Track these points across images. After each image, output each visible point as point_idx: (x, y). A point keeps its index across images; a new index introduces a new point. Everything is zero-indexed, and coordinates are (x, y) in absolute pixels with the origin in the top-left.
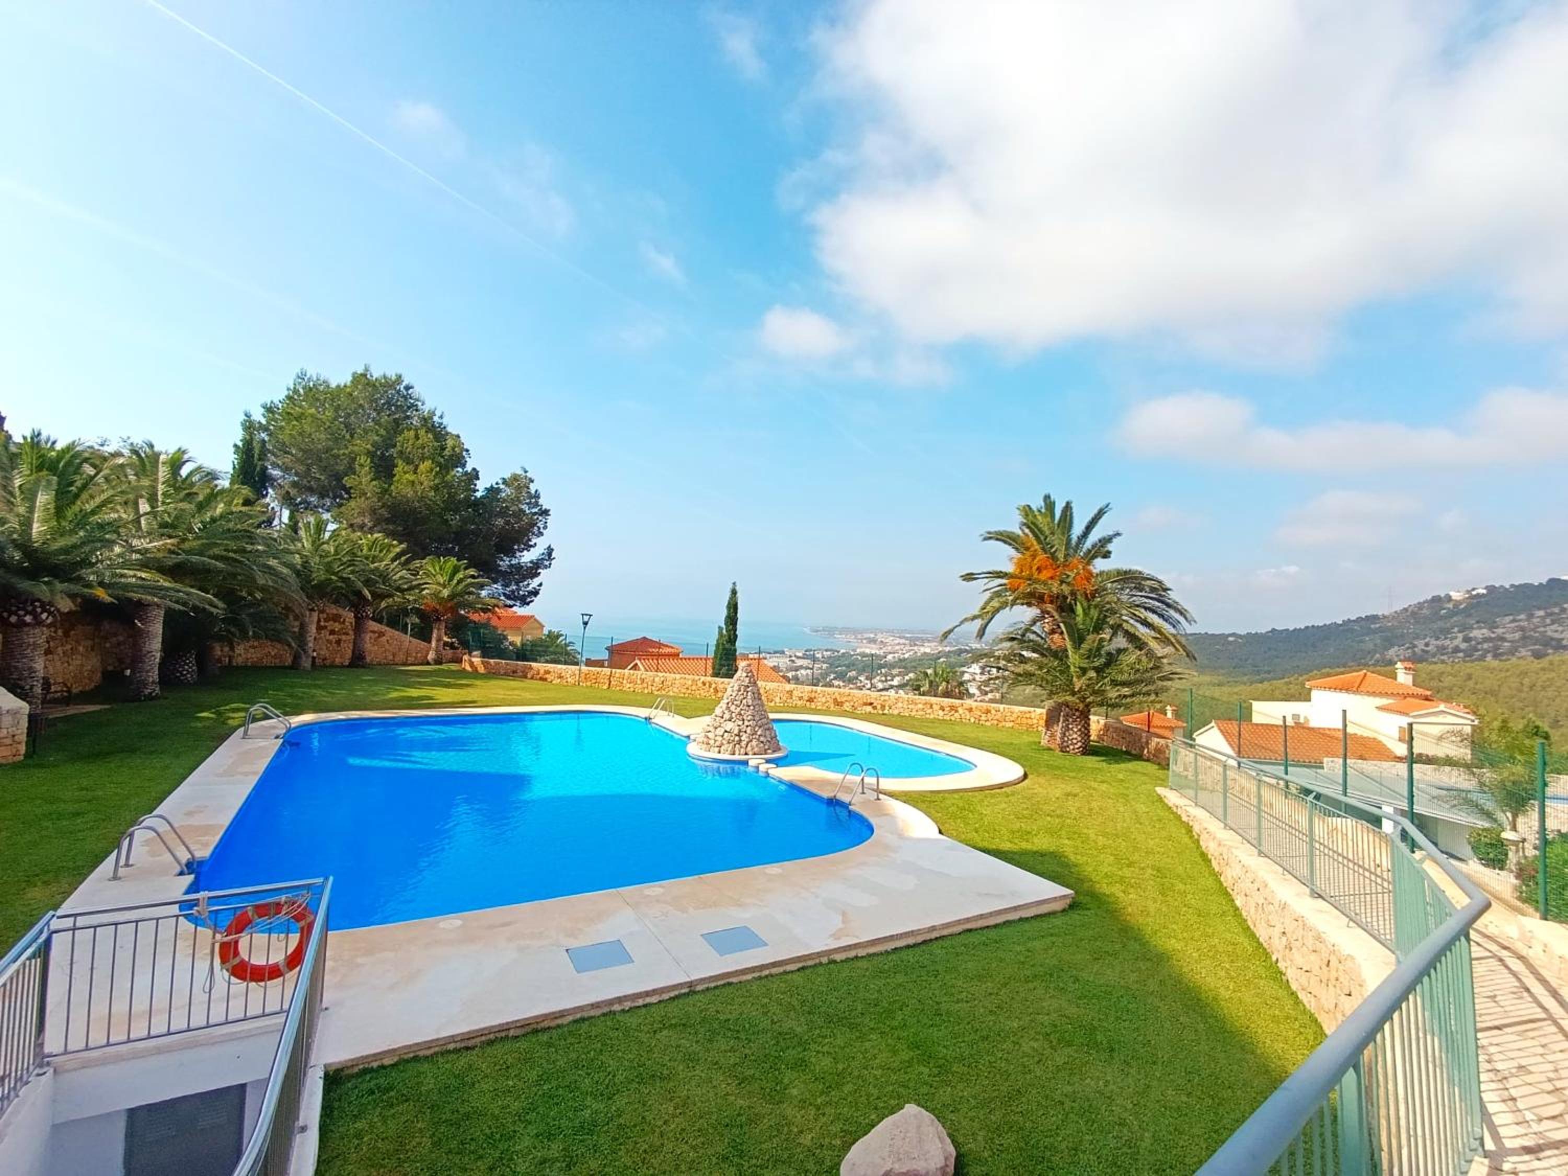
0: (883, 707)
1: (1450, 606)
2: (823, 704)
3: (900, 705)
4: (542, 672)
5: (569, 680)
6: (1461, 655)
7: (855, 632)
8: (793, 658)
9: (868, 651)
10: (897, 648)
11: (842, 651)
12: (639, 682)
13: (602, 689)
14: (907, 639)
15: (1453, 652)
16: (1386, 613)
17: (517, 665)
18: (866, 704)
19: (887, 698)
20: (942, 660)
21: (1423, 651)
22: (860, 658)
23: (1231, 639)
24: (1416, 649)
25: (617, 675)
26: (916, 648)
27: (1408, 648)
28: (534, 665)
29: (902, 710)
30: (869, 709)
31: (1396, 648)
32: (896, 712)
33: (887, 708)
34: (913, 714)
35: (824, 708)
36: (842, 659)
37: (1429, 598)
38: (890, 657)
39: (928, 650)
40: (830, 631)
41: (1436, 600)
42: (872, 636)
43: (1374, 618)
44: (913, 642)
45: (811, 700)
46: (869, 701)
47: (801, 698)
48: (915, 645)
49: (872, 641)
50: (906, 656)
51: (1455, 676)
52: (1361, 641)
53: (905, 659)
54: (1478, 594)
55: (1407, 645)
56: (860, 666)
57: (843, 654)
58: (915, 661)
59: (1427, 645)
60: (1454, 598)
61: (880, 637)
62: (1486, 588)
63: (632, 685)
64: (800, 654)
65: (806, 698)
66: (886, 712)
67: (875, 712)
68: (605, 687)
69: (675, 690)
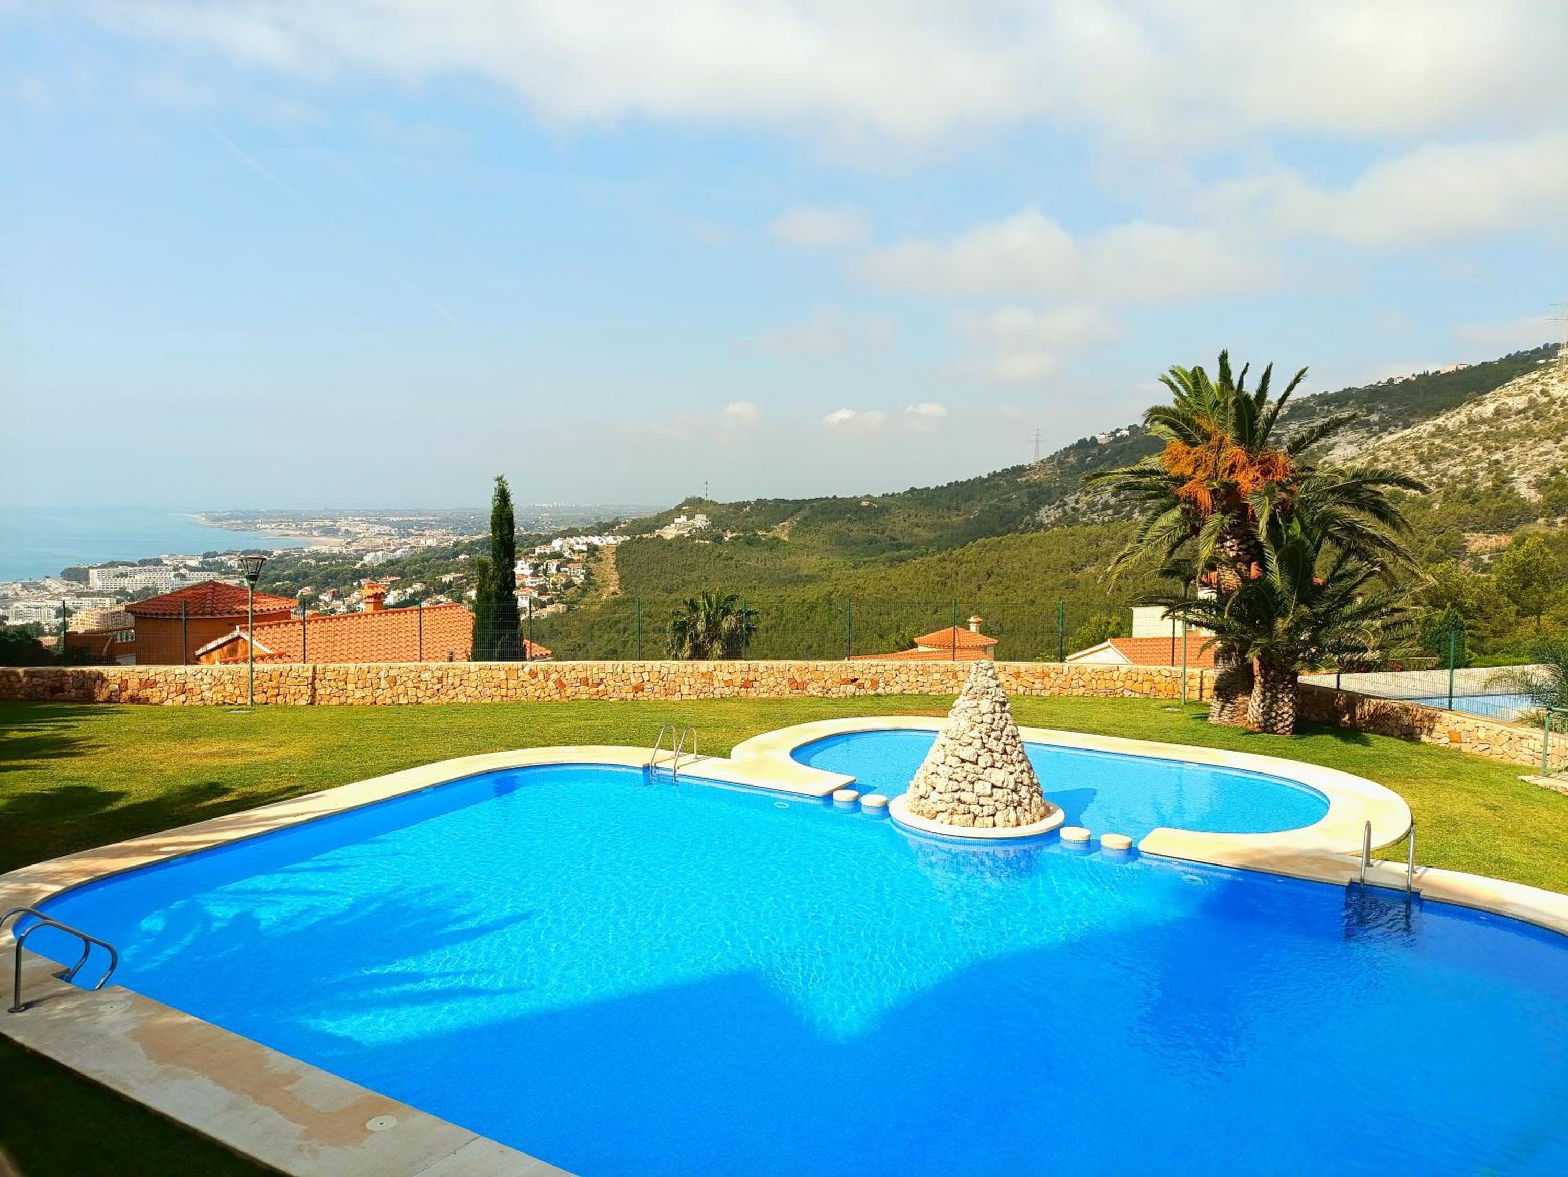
0: (875, 684)
1: (1095, 451)
2: (771, 689)
3: (903, 677)
4: (133, 684)
5: (207, 694)
6: (1110, 512)
7: (296, 518)
8: (183, 571)
9: (324, 549)
10: (379, 541)
11: (277, 552)
12: (383, 683)
13: (295, 708)
14: (391, 524)
15: (1102, 510)
16: (1033, 463)
17: (65, 674)
18: (845, 682)
19: (880, 669)
20: (462, 557)
21: (1074, 509)
22: (313, 562)
23: (864, 504)
24: (1066, 507)
25: (329, 675)
26: (411, 540)
27: (1058, 507)
28: (109, 671)
29: (906, 686)
30: (851, 688)
31: (1047, 507)
32: (896, 689)
33: (882, 684)
34: (925, 690)
35: (773, 695)
36: (280, 566)
37: (1075, 442)
38: (367, 559)
39: (432, 542)
40: (248, 520)
41: (1082, 444)
42: (328, 523)
43: (1019, 470)
44: (404, 529)
45: (746, 685)
46: (851, 676)
47: (728, 683)
48: (410, 535)
49: (330, 532)
50: (399, 553)
51: (1112, 539)
52: (1008, 500)
53: (398, 561)
54: (1122, 436)
55: (1057, 503)
56: (318, 577)
57: (280, 556)
58: (416, 562)
59: (1077, 502)
60: (1100, 442)
61: (343, 525)
62: (1130, 428)
63: (368, 691)
64: (194, 563)
65: (738, 682)
66: (880, 690)
67: (862, 692)
68: (302, 702)
69: (470, 691)
